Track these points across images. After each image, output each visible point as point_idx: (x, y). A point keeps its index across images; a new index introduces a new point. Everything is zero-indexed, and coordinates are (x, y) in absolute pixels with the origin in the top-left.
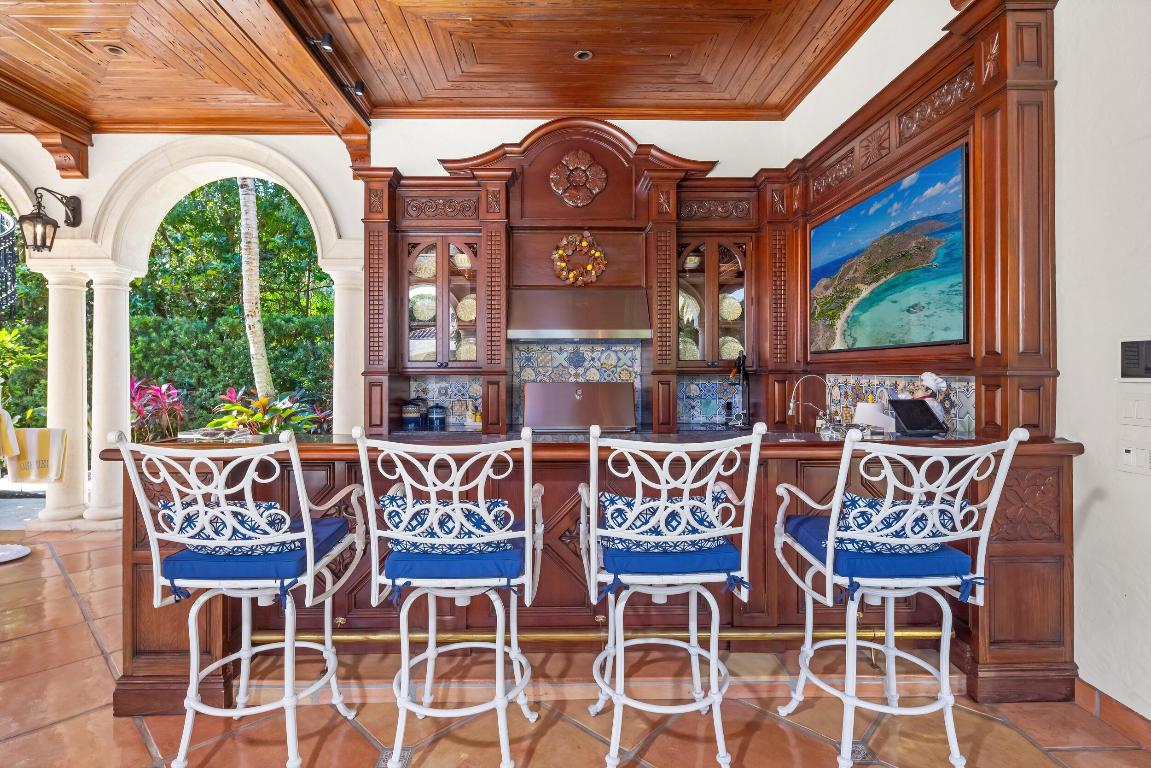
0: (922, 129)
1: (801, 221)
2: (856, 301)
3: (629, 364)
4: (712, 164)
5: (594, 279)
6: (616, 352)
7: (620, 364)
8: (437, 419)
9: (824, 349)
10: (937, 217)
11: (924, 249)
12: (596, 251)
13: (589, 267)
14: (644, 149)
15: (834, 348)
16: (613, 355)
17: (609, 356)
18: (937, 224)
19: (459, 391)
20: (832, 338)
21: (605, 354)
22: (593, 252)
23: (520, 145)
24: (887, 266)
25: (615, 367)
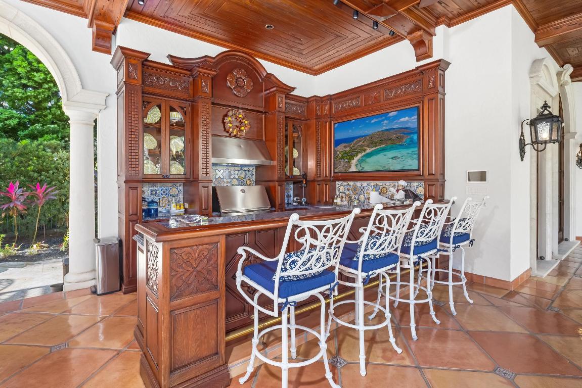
0: (396, 97)
1: (328, 120)
2: (363, 154)
3: (251, 176)
4: (294, 89)
5: (244, 134)
6: (245, 171)
7: (247, 177)
8: (153, 209)
9: (344, 171)
10: (407, 128)
11: (400, 139)
12: (246, 120)
13: (243, 128)
14: (270, 75)
15: (350, 170)
16: (243, 172)
17: (242, 173)
18: (406, 131)
19: (164, 192)
20: (350, 166)
21: (240, 172)
22: (244, 121)
23: (214, 58)
24: (381, 142)
25: (245, 178)
